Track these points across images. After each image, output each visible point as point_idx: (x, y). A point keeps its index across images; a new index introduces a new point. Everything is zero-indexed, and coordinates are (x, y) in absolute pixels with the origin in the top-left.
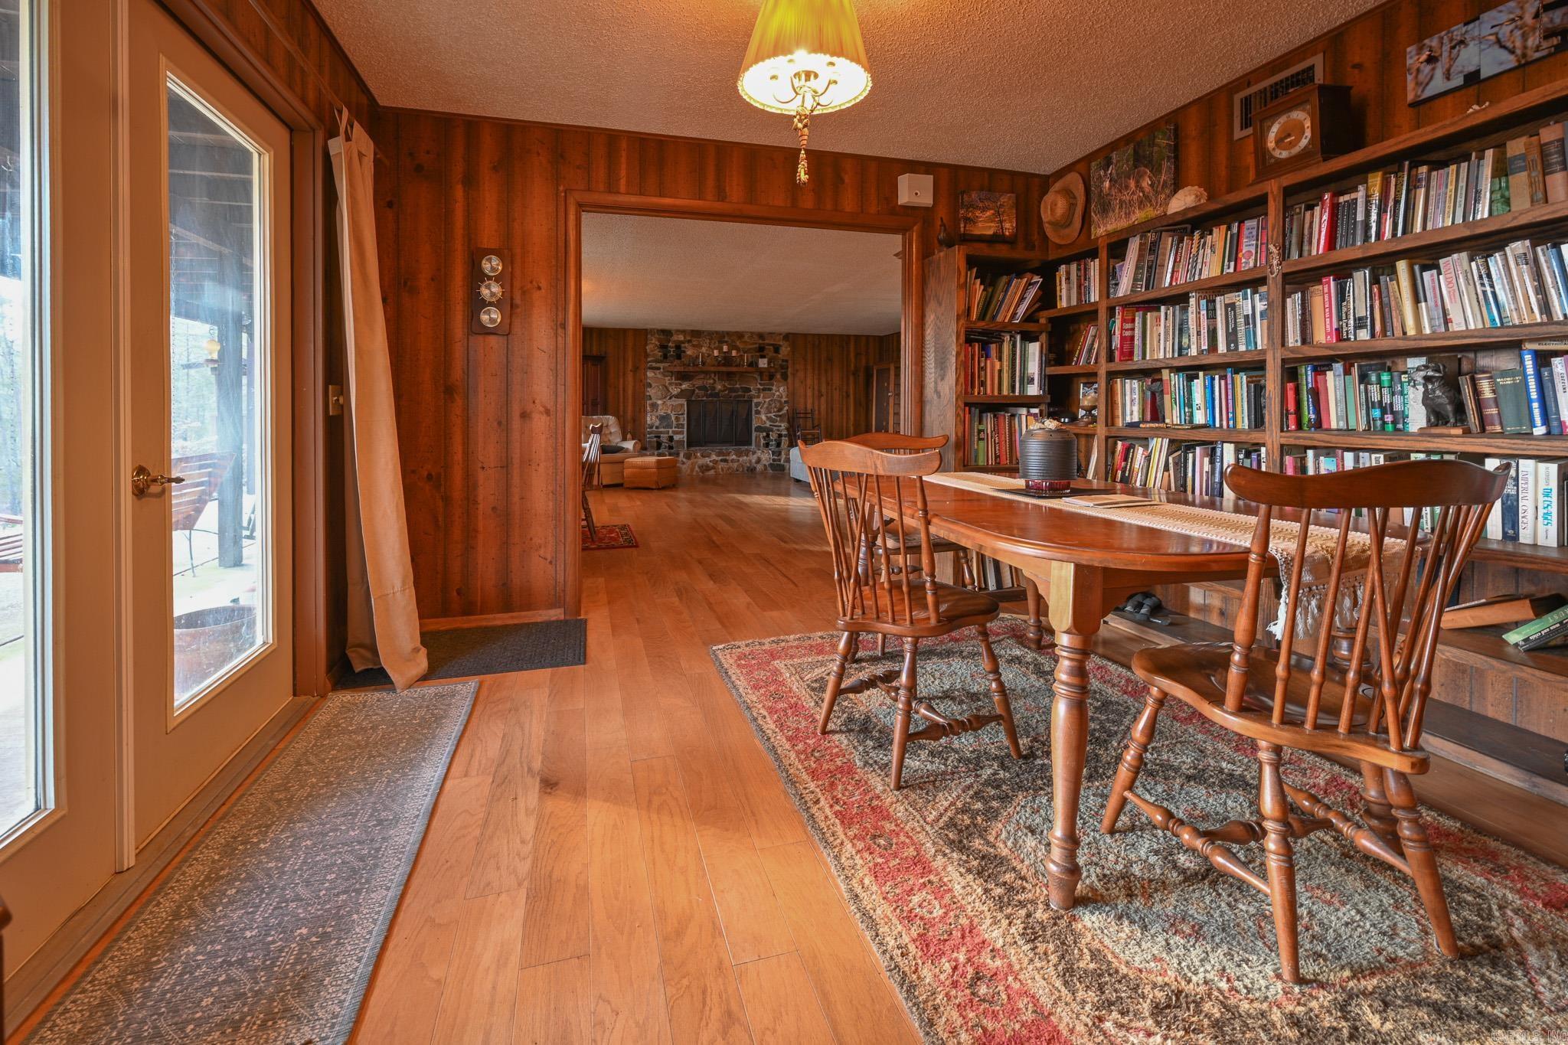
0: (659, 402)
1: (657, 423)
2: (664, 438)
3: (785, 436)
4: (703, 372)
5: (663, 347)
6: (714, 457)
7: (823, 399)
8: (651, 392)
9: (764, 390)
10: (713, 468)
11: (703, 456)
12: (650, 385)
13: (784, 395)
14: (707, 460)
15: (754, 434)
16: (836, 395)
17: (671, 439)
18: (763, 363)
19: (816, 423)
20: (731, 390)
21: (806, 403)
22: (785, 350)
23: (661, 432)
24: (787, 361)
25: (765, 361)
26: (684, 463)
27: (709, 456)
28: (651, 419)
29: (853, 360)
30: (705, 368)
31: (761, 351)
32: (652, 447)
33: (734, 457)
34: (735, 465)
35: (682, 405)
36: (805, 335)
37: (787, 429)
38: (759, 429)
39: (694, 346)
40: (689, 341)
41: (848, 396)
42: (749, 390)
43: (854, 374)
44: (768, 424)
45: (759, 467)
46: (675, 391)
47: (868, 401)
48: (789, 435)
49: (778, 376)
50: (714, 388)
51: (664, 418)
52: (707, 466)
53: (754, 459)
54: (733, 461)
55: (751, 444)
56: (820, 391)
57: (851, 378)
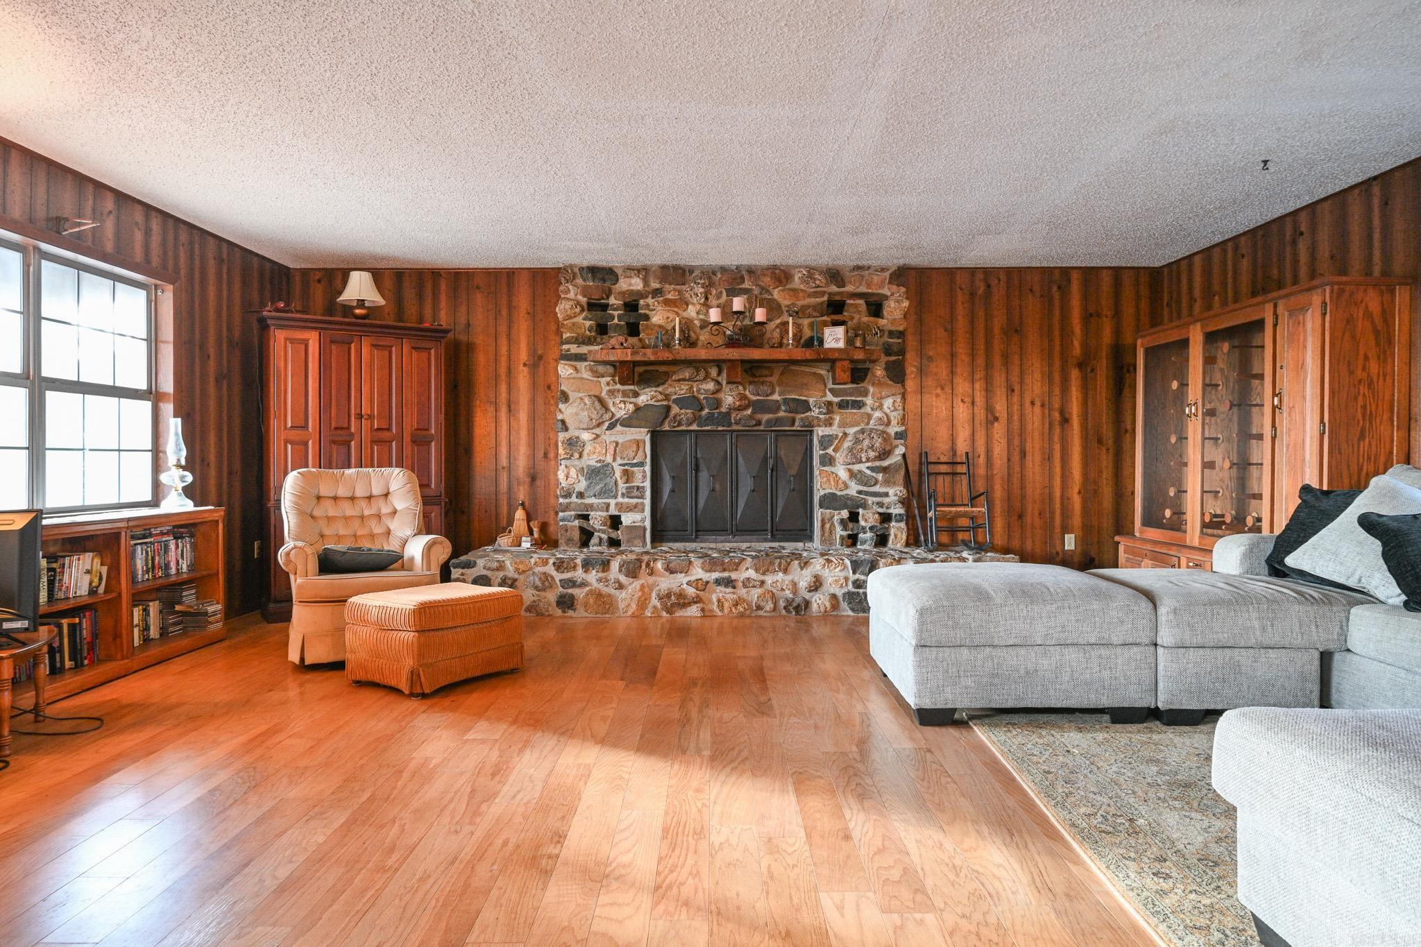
0: (586, 436)
1: (582, 485)
2: (597, 520)
3: (899, 518)
4: (688, 363)
5: (596, 307)
6: (698, 573)
7: (999, 429)
8: (567, 412)
9: (842, 405)
10: (697, 600)
11: (671, 571)
12: (565, 397)
13: (895, 417)
14: (681, 579)
15: (818, 513)
16: (1035, 418)
17: (615, 522)
18: (834, 338)
19: (981, 486)
20: (760, 407)
21: (953, 439)
22: (896, 308)
23: (591, 507)
24: (901, 334)
25: (840, 331)
26: (621, 587)
27: (685, 570)
28: (567, 475)
29: (1077, 329)
30: (690, 353)
31: (835, 309)
32: (569, 541)
33: (751, 573)
34: (755, 594)
35: (638, 444)
36: (950, 273)
37: (905, 502)
38: (830, 501)
39: (667, 303)
40: (657, 293)
41: (1065, 420)
42: (806, 407)
43: (1080, 366)
44: (853, 489)
45: (819, 601)
46: (621, 409)
47: (1122, 432)
48: (909, 518)
49: (879, 372)
50: (718, 403)
51: (596, 473)
52: (681, 595)
53: (804, 579)
54: (747, 583)
55: (811, 539)
56: (989, 409)
57: (1075, 374)
